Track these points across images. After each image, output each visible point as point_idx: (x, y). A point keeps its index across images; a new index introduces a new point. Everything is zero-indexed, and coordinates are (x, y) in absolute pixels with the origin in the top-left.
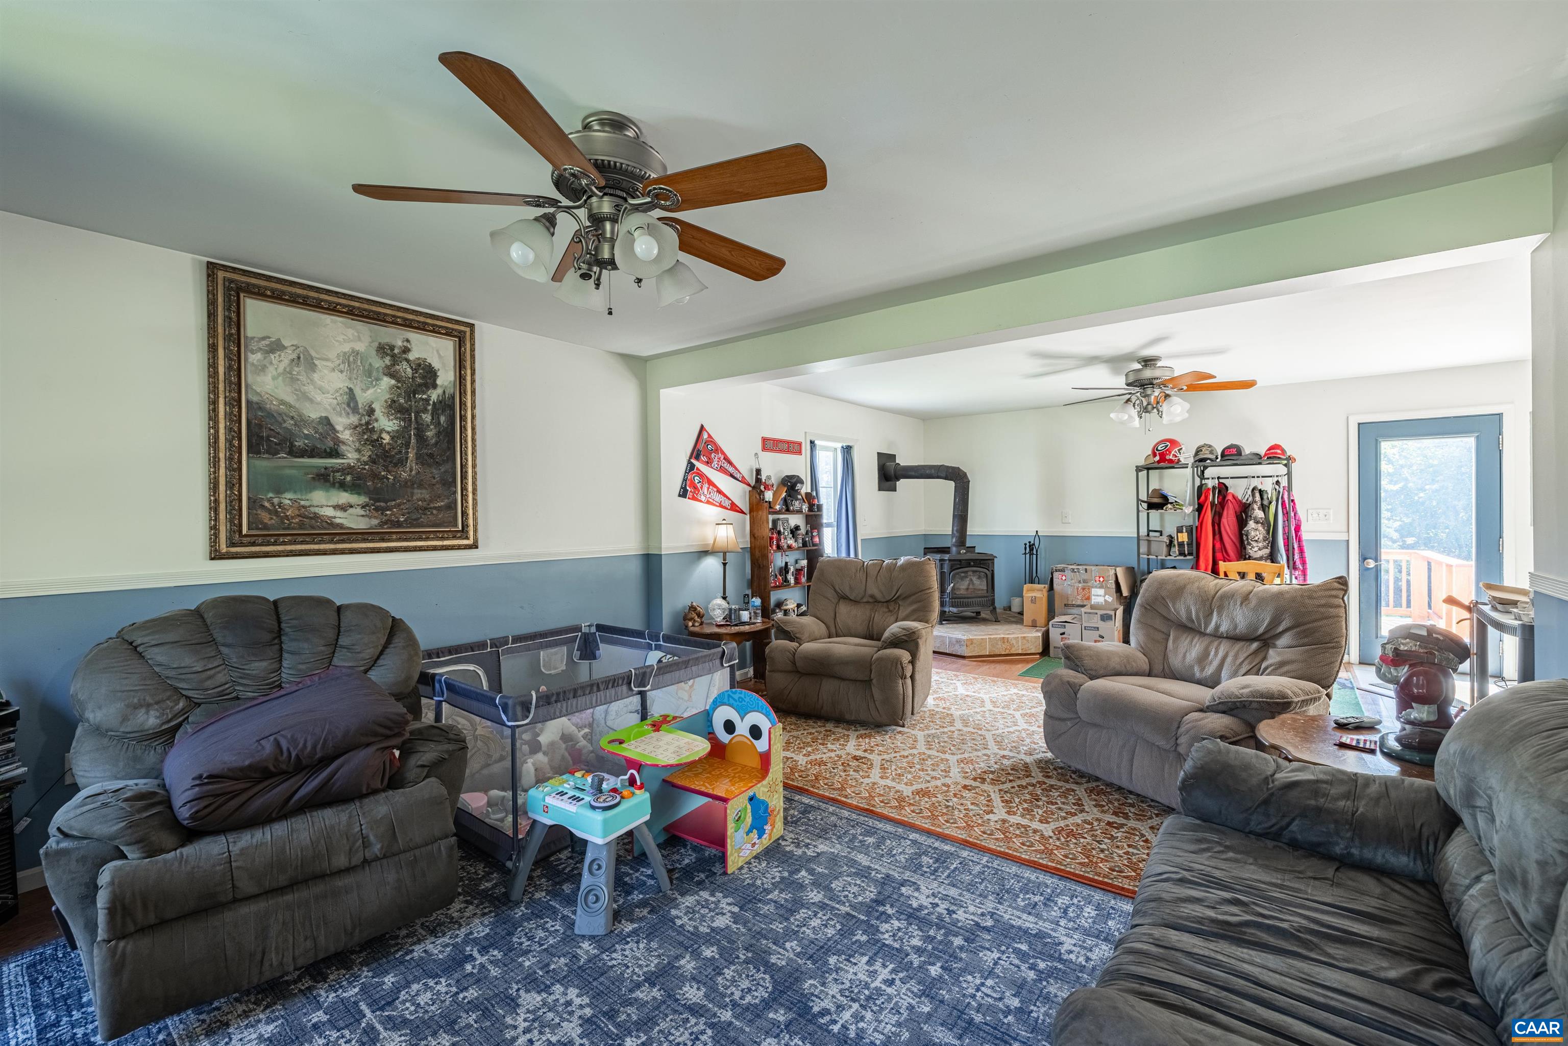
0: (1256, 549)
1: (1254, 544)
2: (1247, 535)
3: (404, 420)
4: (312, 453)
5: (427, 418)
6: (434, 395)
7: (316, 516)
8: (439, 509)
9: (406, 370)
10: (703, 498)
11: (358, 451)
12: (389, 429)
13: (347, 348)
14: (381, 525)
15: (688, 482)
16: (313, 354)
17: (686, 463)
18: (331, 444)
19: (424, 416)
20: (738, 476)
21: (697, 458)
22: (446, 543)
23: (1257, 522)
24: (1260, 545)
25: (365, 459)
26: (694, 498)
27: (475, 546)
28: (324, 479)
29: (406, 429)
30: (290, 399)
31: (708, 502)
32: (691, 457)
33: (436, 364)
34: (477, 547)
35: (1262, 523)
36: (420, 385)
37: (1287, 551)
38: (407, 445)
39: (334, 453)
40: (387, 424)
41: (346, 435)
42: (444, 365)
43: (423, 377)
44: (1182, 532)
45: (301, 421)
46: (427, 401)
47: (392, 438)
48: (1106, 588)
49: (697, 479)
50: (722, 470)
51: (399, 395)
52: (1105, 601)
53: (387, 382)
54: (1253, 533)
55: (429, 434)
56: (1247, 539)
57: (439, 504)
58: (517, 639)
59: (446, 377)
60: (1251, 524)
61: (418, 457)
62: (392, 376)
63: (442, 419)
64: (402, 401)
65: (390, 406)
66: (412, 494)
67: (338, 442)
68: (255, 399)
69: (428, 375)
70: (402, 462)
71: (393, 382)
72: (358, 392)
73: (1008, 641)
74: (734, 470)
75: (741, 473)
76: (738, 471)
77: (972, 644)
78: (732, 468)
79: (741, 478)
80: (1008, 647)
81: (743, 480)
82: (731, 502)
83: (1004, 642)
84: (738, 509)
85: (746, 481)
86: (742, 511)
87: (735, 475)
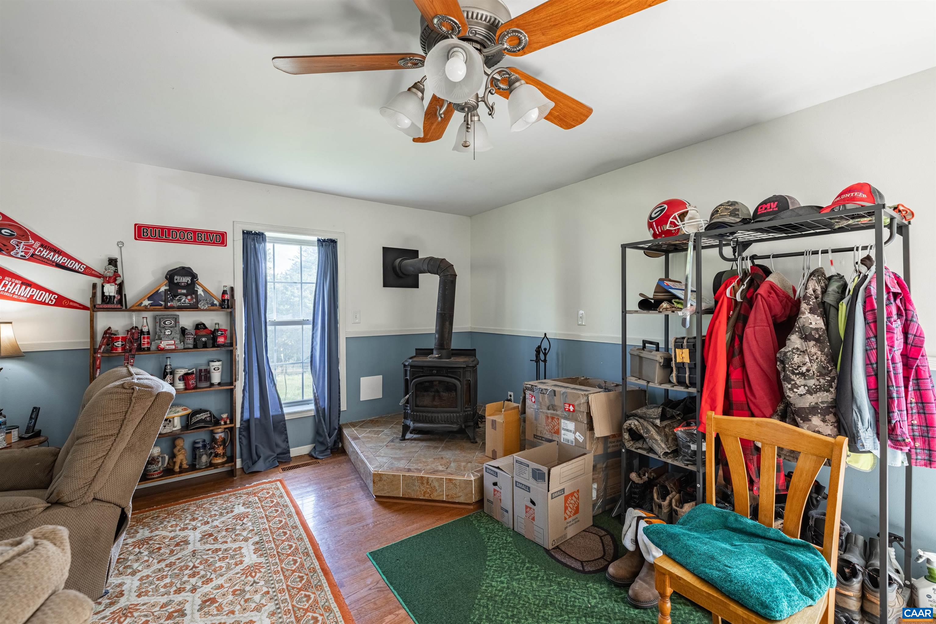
0: (802, 391)
1: (799, 381)
2: (782, 362)
23: (806, 338)
24: (812, 383)
31: (2, 297)
35: (817, 340)
37: (875, 402)
44: (682, 347)
48: (575, 420)
50: (36, 259)
52: (576, 439)
54: (796, 359)
56: (784, 369)
60: (795, 341)
73: (428, 483)
74: (66, 259)
75: (82, 264)
76: (76, 261)
77: (380, 480)
78: (61, 257)
79: (83, 269)
80: (428, 491)
81: (88, 271)
82: (56, 297)
83: (422, 483)
84: (71, 304)
85: (93, 272)
86: (75, 305)
87: (69, 266)
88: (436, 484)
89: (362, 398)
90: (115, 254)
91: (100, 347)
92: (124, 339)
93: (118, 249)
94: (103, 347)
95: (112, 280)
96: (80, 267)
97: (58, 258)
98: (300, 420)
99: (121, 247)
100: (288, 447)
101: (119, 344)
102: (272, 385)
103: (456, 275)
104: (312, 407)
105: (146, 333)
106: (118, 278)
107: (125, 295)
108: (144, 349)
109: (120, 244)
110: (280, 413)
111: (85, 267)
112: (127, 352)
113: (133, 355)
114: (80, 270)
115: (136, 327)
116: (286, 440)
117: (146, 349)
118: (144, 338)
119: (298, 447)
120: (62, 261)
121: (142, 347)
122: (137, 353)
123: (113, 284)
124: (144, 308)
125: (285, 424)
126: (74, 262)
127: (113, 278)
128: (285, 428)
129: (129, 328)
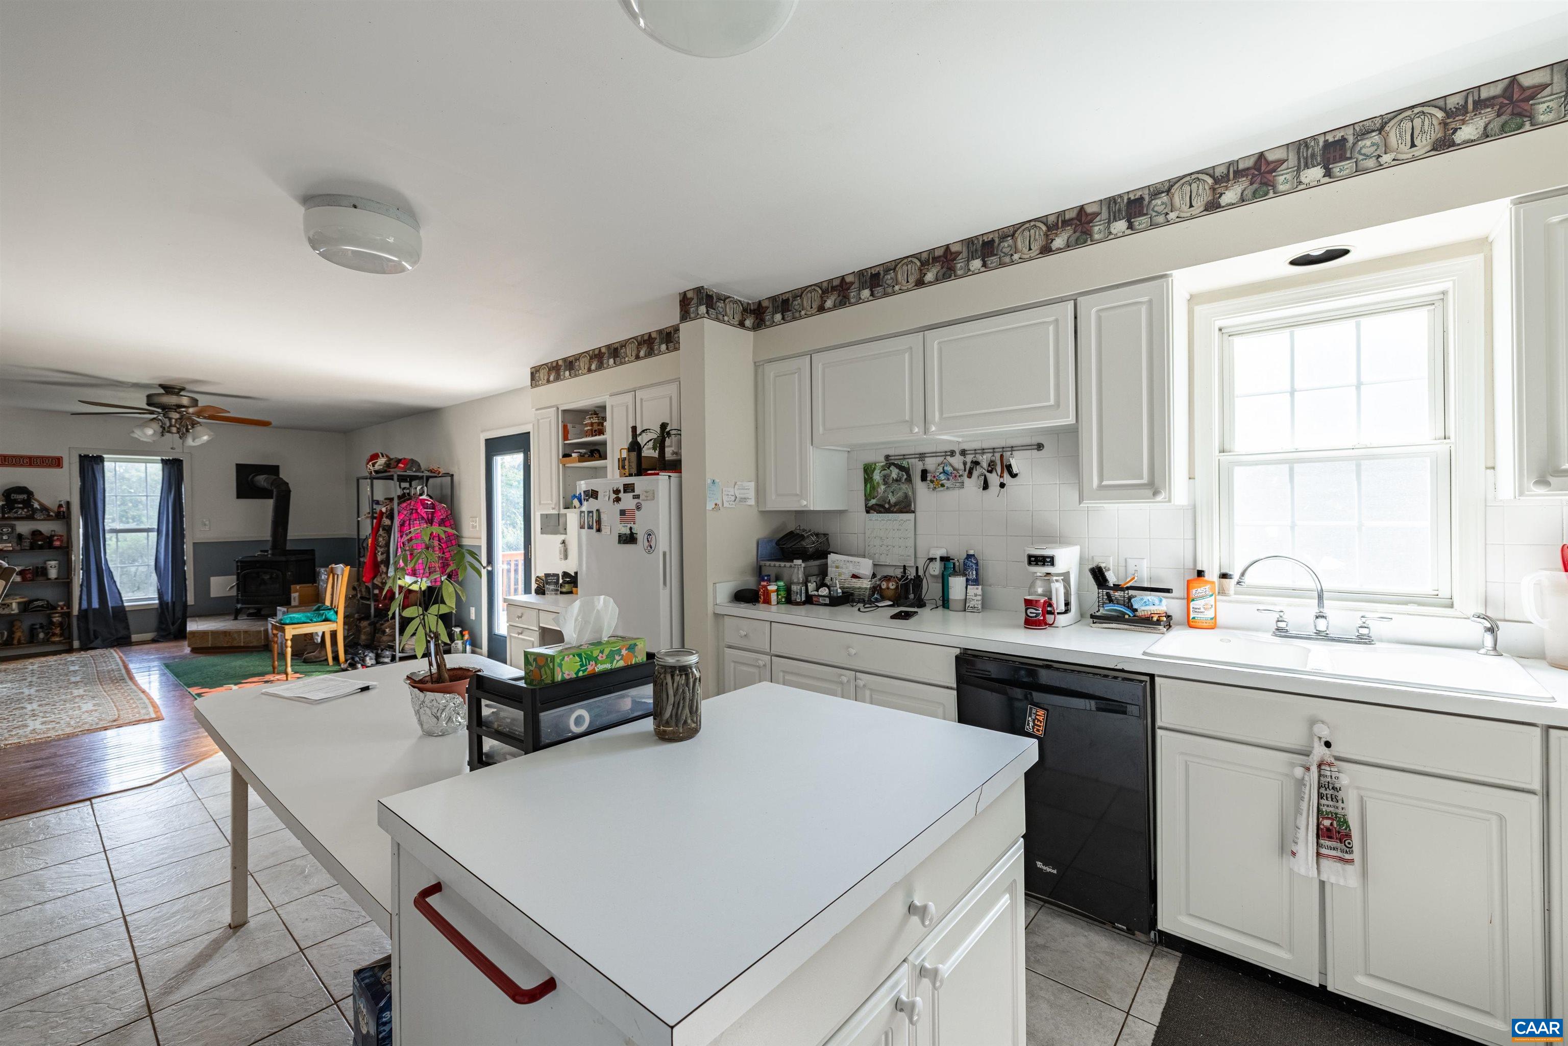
73: (230, 635)
77: (193, 637)
80: (230, 640)
83: (226, 636)
88: (236, 635)
89: (213, 595)
98: (142, 611)
100: (130, 633)
102: (112, 583)
103: (290, 491)
104: (157, 602)
110: (121, 605)
116: (127, 627)
119: (141, 633)
125: (126, 614)
128: (126, 617)
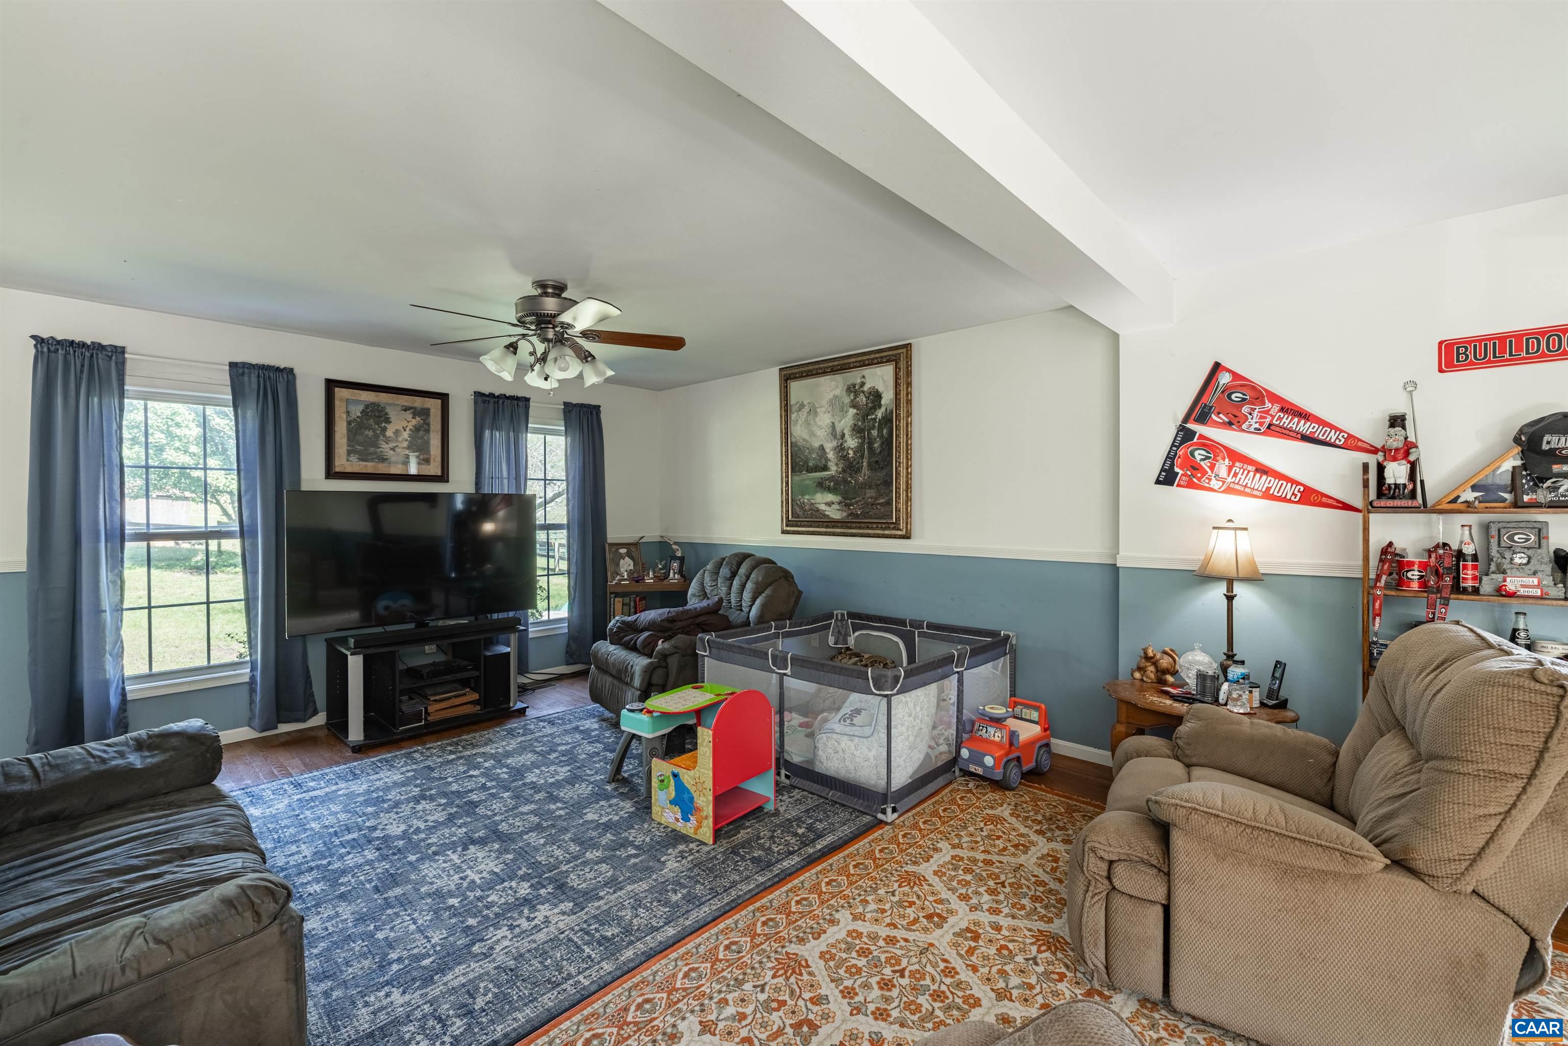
3: (861, 438)
4: (816, 469)
5: (875, 433)
6: (880, 414)
7: (818, 510)
8: (881, 504)
9: (862, 399)
10: (1214, 484)
11: (837, 465)
12: (852, 446)
13: (831, 396)
14: (849, 515)
15: (1178, 461)
16: (817, 405)
17: (1173, 431)
18: (824, 462)
19: (873, 432)
20: (1332, 436)
21: (1203, 418)
22: (887, 532)
25: (840, 470)
26: (1191, 485)
27: (907, 536)
28: (821, 485)
29: (862, 445)
30: (806, 437)
31: (1229, 490)
32: (1186, 420)
33: (881, 389)
34: (909, 538)
36: (871, 409)
38: (862, 456)
39: (825, 468)
40: (852, 443)
41: (831, 455)
42: (886, 387)
43: (873, 402)
45: (811, 450)
46: (875, 419)
47: (854, 453)
49: (1199, 454)
50: (1271, 430)
51: (858, 420)
53: (853, 411)
55: (876, 445)
57: (881, 501)
58: (930, 626)
59: (888, 397)
61: (869, 464)
62: (854, 407)
63: (885, 431)
64: (860, 424)
65: (853, 430)
66: (865, 493)
67: (827, 460)
68: (794, 440)
69: (876, 396)
70: (859, 470)
71: (855, 411)
72: (836, 424)
74: (1317, 426)
75: (1341, 431)
76: (1332, 427)
78: (1309, 423)
79: (1343, 440)
81: (1352, 443)
82: (1302, 489)
84: (1324, 500)
85: (1360, 444)
86: (1330, 501)
87: (1320, 437)
90: (1399, 408)
91: (1378, 578)
92: (1424, 566)
93: (1404, 396)
94: (1384, 577)
95: (1400, 455)
96: (1337, 438)
97: (1304, 427)
99: (1411, 392)
101: (1414, 574)
105: (1470, 558)
106: (1412, 450)
107: (1422, 482)
108: (1465, 589)
109: (1410, 387)
111: (1346, 436)
112: (1433, 593)
113: (1445, 598)
114: (1337, 442)
115: (1445, 545)
117: (1470, 590)
118: (1465, 567)
120: (1310, 430)
121: (1462, 585)
122: (1452, 596)
123: (1404, 462)
124: (1463, 507)
126: (1329, 430)
127: (1402, 451)
129: (1430, 545)
